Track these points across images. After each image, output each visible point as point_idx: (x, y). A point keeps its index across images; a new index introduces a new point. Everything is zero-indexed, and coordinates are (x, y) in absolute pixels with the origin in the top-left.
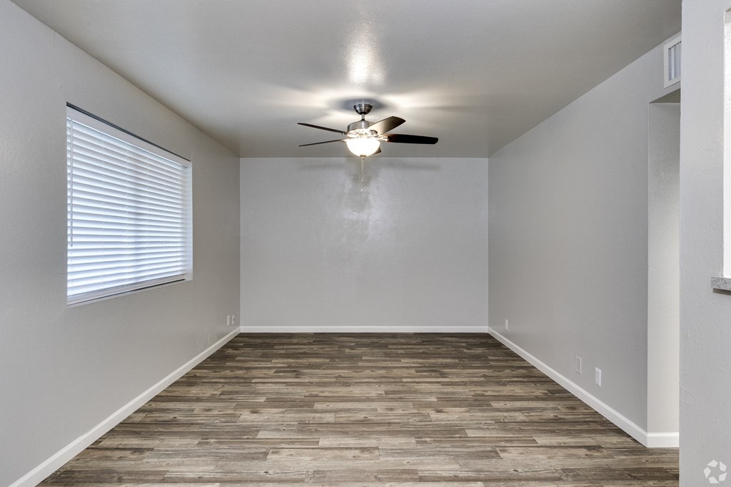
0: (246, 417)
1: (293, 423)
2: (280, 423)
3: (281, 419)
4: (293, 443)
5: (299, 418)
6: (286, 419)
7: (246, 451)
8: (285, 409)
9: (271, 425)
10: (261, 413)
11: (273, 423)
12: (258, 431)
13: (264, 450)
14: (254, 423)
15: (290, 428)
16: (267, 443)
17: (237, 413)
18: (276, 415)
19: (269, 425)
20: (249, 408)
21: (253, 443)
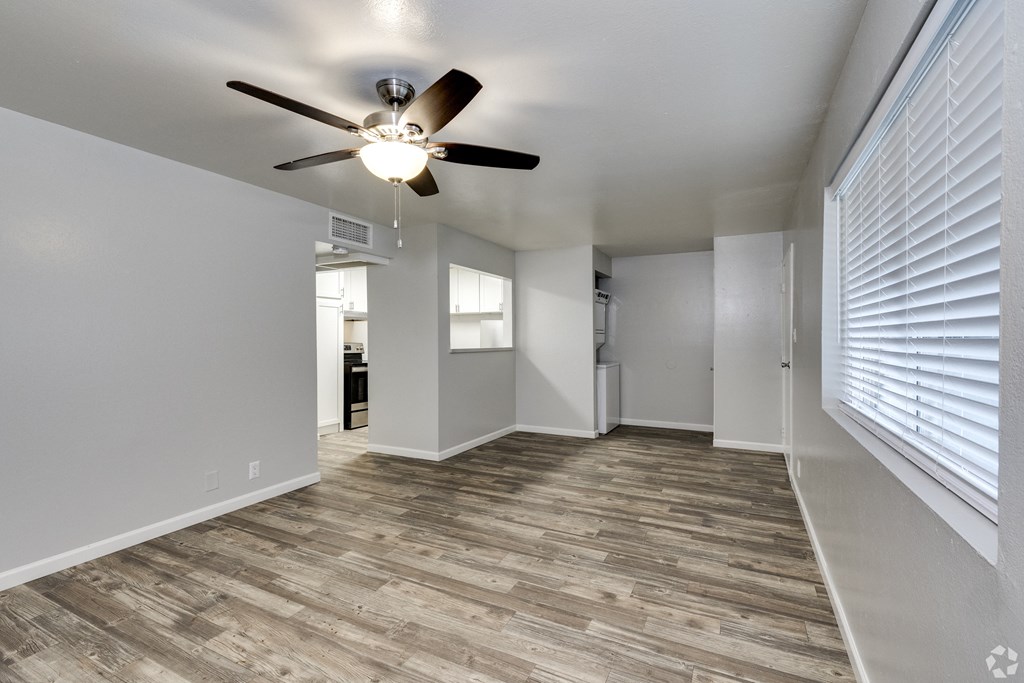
0: (622, 589)
1: (560, 563)
2: (576, 567)
3: (573, 573)
4: (569, 539)
5: (548, 569)
6: (566, 571)
7: (619, 541)
8: (562, 590)
9: (588, 566)
10: (599, 591)
11: (585, 568)
12: (605, 562)
13: (601, 538)
14: (611, 575)
15: (565, 556)
16: (597, 545)
17: (637, 602)
18: (578, 582)
19: (591, 567)
20: (618, 608)
21: (612, 548)
